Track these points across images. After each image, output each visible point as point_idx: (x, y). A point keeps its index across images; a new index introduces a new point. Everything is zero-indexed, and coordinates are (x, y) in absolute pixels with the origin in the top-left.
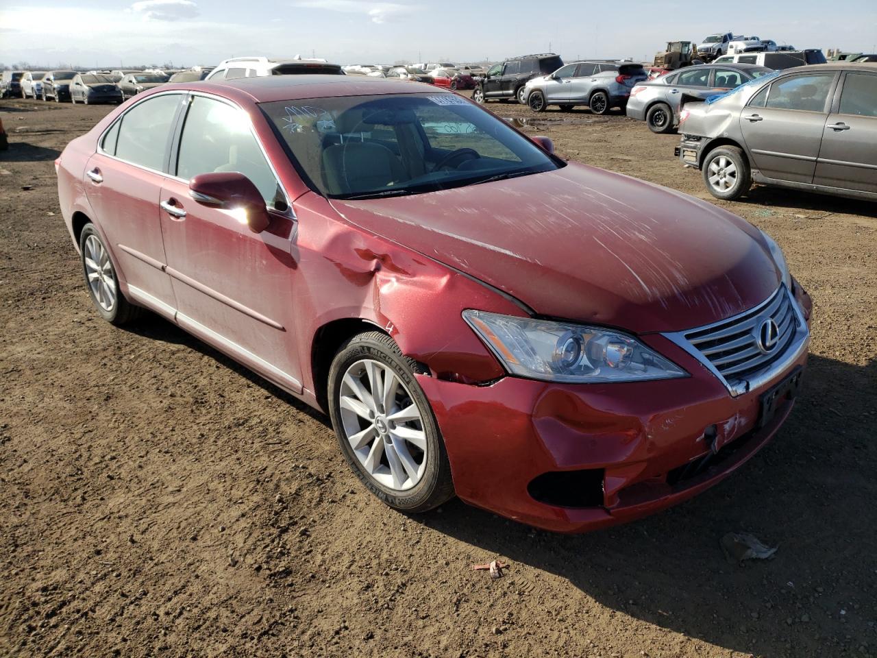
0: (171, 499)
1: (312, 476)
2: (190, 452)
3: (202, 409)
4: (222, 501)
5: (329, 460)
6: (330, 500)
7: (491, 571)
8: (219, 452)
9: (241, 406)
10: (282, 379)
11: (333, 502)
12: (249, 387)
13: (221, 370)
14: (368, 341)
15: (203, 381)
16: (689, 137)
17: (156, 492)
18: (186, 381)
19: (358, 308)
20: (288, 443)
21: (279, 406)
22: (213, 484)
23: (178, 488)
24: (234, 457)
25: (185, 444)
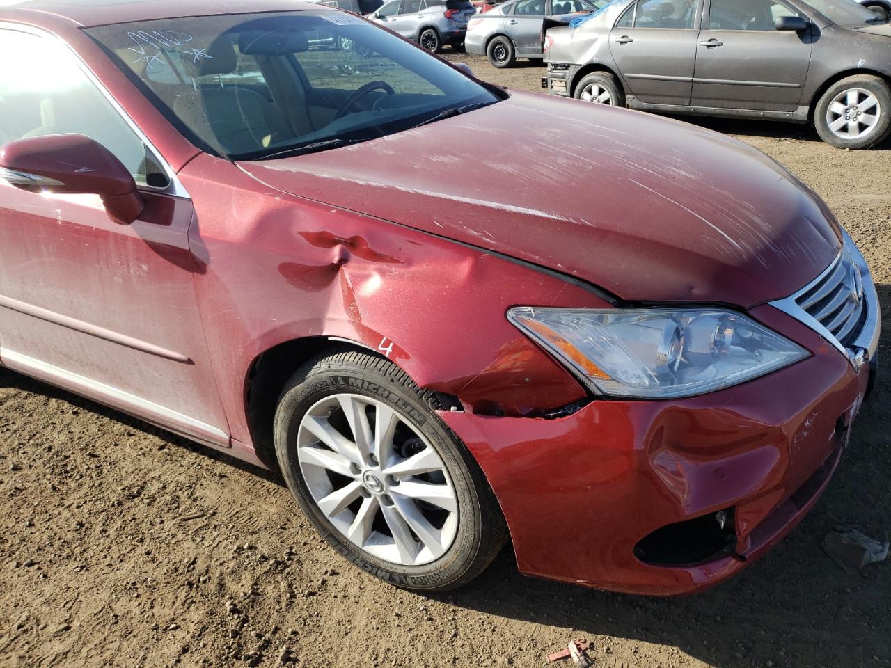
0: (58, 647)
1: (267, 559)
2: (69, 557)
3: (69, 481)
4: (144, 630)
5: (282, 528)
6: (306, 592)
7: (575, 659)
8: (114, 548)
9: (127, 466)
10: (193, 429)
11: (311, 594)
12: (130, 435)
13: (80, 416)
14: (342, 368)
15: (59, 438)
16: (556, 66)
17: (30, 640)
18: (32, 442)
19: (319, 322)
20: (214, 514)
21: (182, 457)
22: (119, 603)
23: (65, 625)
24: (141, 550)
25: (57, 544)
